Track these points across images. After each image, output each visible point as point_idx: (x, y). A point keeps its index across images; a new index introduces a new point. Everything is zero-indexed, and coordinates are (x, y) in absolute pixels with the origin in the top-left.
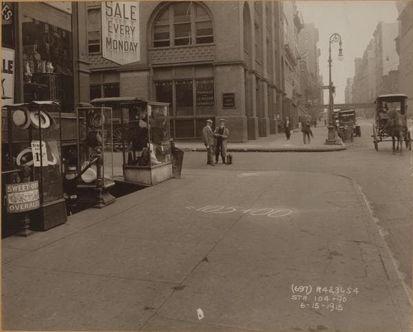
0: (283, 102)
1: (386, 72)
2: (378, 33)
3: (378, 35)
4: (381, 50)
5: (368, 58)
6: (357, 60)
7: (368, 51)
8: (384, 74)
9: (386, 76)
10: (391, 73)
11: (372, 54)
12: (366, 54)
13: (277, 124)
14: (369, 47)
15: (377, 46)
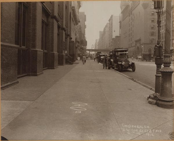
0: (70, 42)
1: (114, 37)
2: (111, 20)
3: (111, 21)
4: (112, 27)
5: (106, 31)
6: (100, 32)
7: (106, 28)
8: (113, 38)
9: (114, 38)
10: (117, 37)
11: (107, 29)
12: (105, 29)
13: (65, 57)
14: (106, 26)
15: (110, 25)
